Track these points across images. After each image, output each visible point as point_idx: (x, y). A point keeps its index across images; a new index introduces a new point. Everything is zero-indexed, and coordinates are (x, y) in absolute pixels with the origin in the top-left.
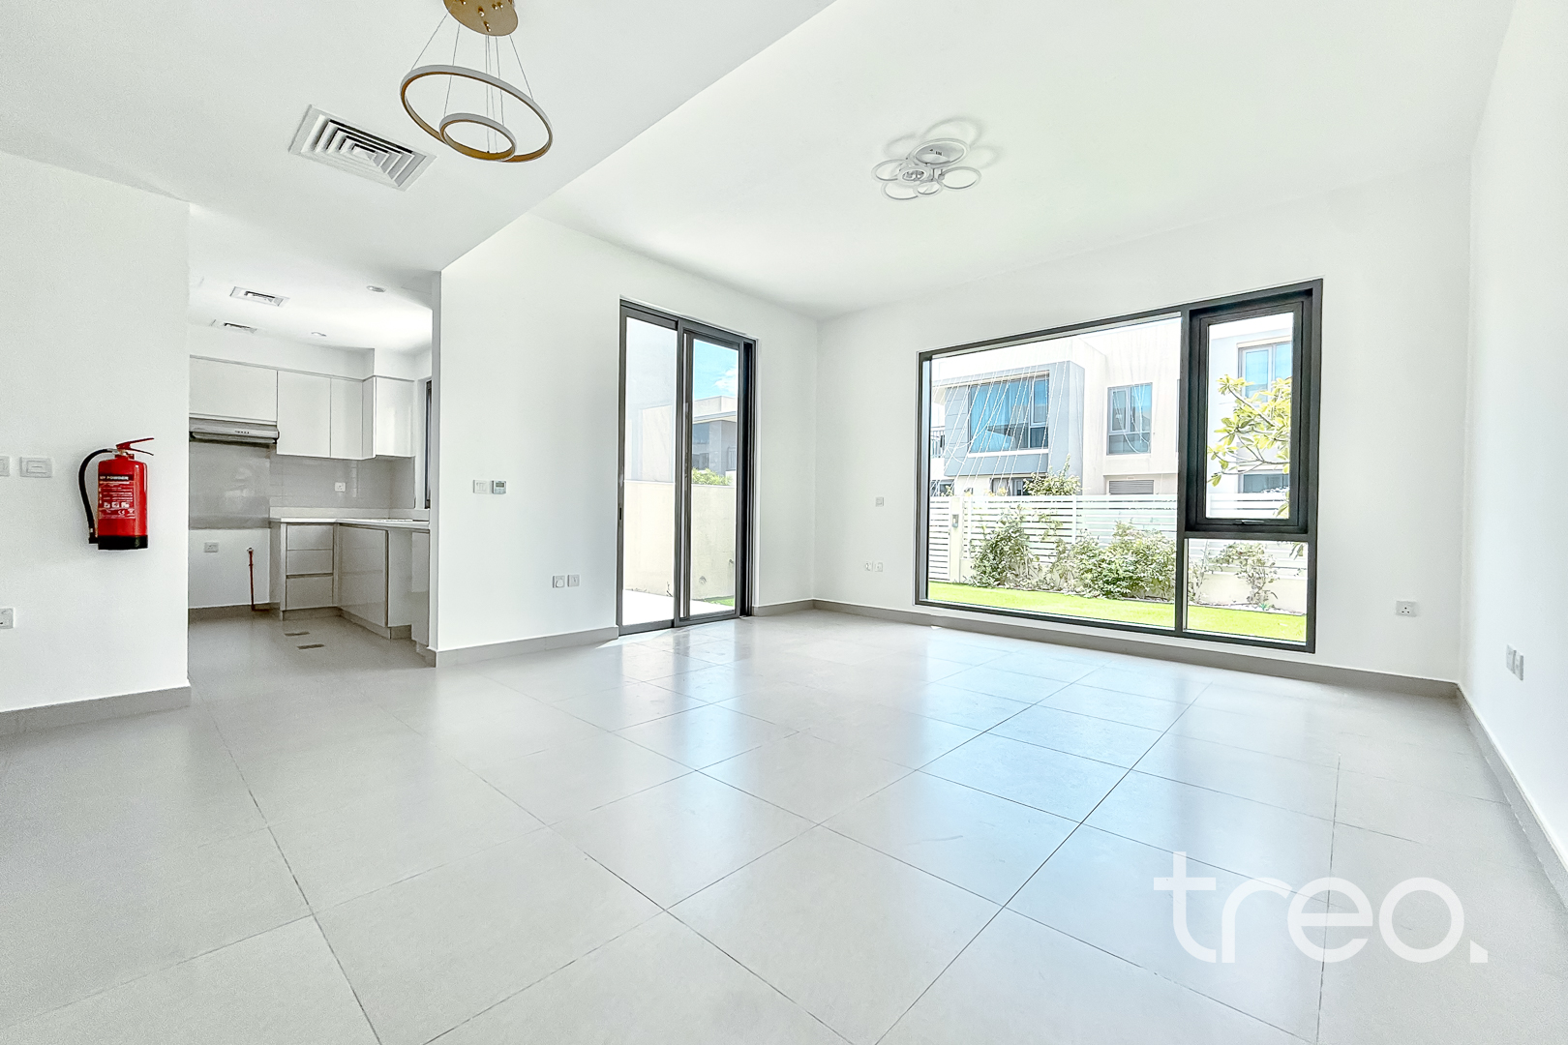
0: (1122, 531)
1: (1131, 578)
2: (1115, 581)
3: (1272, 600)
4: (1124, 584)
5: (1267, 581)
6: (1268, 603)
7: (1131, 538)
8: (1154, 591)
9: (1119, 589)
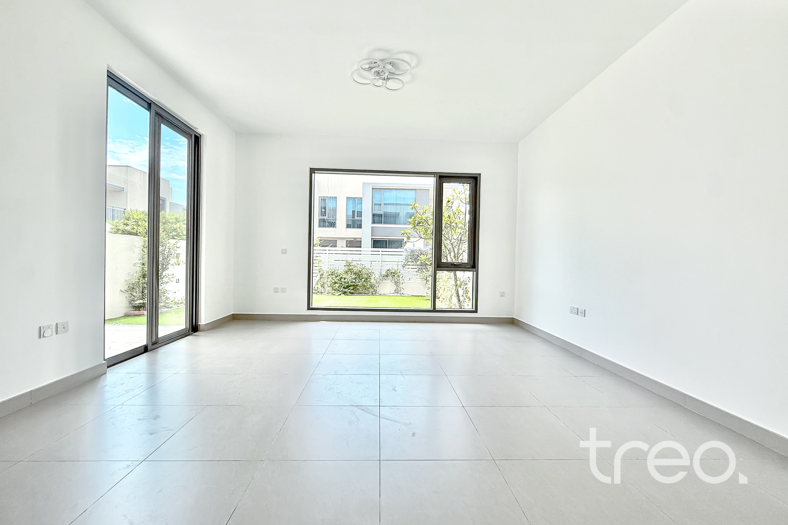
0: (349, 265)
1: (354, 285)
2: (348, 287)
3: (402, 291)
4: (351, 288)
5: (401, 283)
6: (401, 292)
7: (353, 267)
8: (362, 290)
9: (349, 291)
